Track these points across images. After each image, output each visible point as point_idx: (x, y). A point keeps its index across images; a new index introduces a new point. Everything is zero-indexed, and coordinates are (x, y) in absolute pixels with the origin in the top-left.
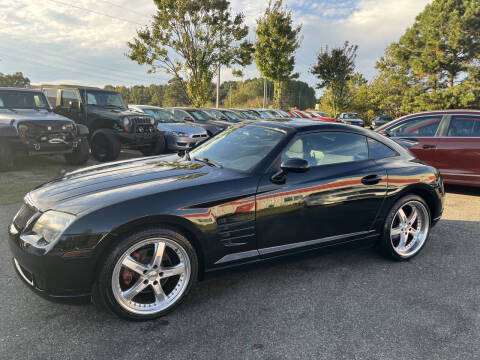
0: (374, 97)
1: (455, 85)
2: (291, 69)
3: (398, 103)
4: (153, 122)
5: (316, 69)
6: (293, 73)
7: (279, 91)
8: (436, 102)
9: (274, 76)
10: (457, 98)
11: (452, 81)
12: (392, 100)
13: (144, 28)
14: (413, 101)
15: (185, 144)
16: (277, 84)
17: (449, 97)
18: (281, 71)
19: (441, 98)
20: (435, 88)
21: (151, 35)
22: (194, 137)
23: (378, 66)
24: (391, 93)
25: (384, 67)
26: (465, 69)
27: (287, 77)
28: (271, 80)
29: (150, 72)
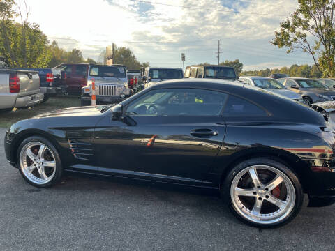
13: (286, 20)
21: (291, 24)
29: (289, 51)
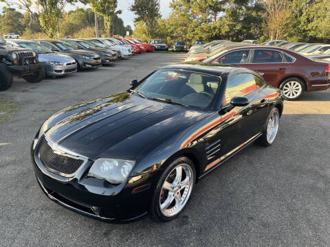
0: (170, 28)
1: (217, 20)
2: (116, 6)
3: (185, 32)
4: (34, 55)
5: (134, 7)
6: (117, 10)
7: (109, 24)
8: (208, 32)
9: (104, 12)
10: (219, 29)
11: (215, 18)
12: (182, 30)
14: (194, 31)
15: (61, 71)
16: (106, 18)
17: (215, 28)
18: (108, 7)
19: (210, 29)
20: (205, 22)
22: (68, 64)
23: (171, 6)
24: (181, 25)
25: (175, 7)
26: (224, 10)
27: (113, 13)
28: (102, 14)
